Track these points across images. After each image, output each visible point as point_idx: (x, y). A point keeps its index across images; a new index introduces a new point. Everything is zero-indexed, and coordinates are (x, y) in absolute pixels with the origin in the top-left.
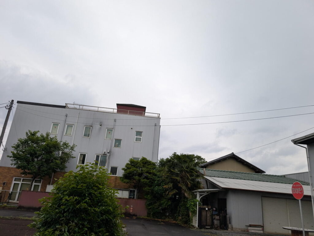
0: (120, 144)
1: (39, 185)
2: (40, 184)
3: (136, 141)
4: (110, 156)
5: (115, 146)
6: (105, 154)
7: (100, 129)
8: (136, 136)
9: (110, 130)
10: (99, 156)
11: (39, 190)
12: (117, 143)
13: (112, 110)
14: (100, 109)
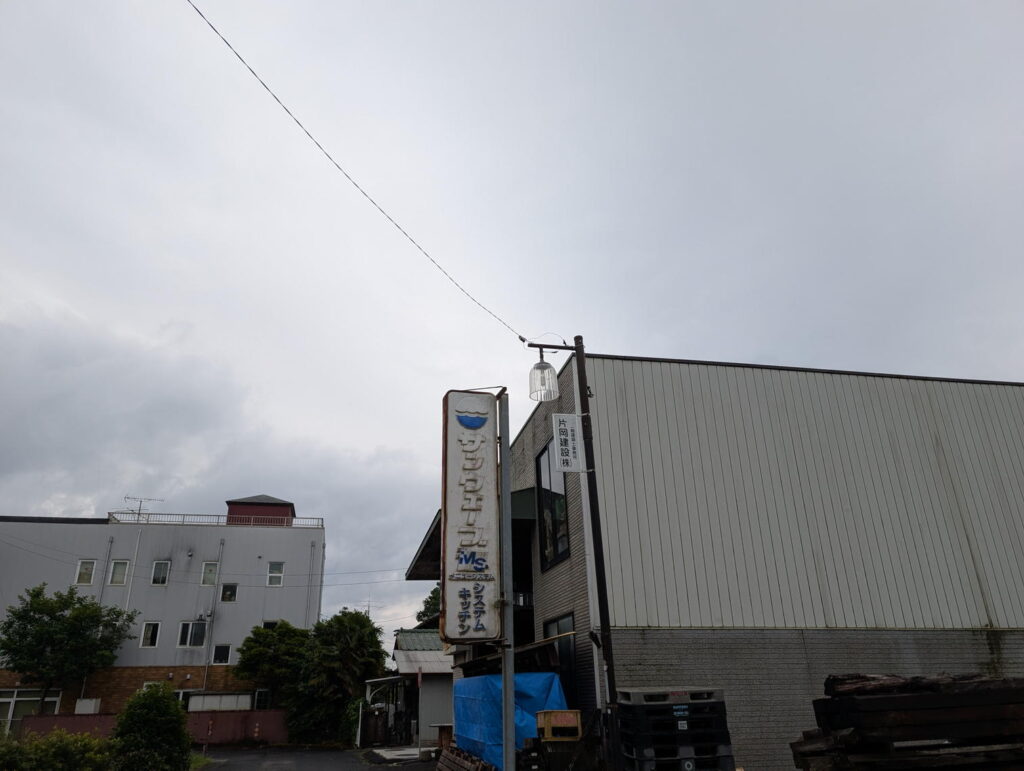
0: (233, 593)
1: (55, 702)
2: (58, 700)
3: (270, 583)
4: (212, 621)
5: (223, 599)
6: (201, 619)
7: (189, 564)
8: (270, 572)
9: (211, 566)
10: (188, 625)
11: (56, 712)
12: (229, 593)
13: (214, 520)
14: (188, 520)
